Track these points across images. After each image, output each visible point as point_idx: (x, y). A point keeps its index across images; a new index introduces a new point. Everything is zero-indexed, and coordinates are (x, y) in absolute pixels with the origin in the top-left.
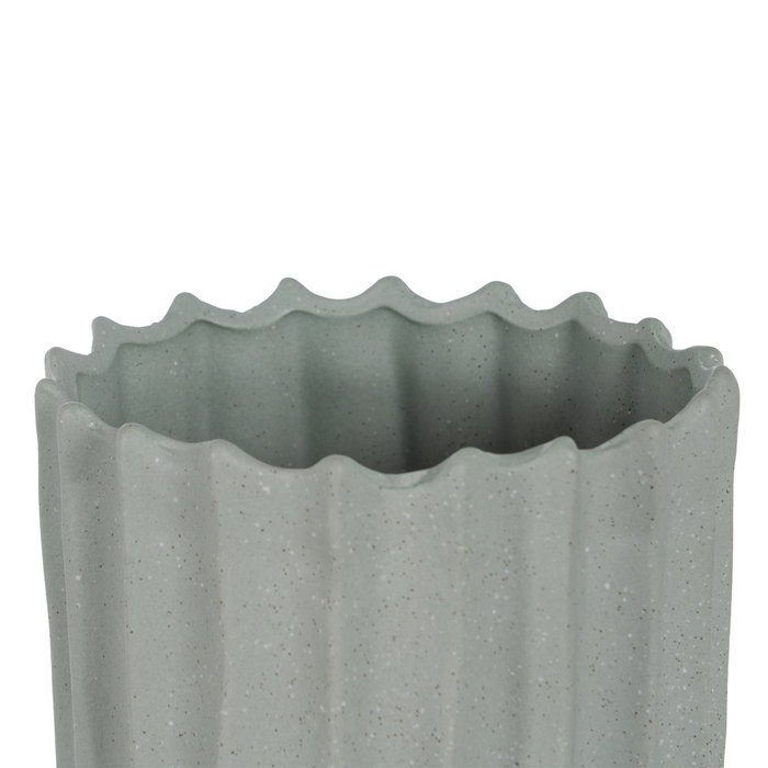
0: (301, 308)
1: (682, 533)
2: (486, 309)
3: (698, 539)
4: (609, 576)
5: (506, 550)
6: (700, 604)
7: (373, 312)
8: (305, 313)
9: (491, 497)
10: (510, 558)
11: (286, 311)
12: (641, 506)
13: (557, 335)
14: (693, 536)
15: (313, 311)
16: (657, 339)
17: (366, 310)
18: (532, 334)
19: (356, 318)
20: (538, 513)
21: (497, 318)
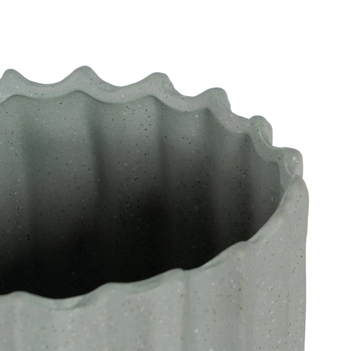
0: (19, 93)
1: (265, 302)
2: (149, 94)
3: (277, 303)
4: (213, 344)
5: (138, 343)
6: (279, 342)
7: (70, 95)
8: (22, 96)
9: (126, 314)
10: (142, 347)
11: (9, 95)
12: (233, 301)
13: (197, 116)
14: (273, 302)
15: (28, 95)
16: (261, 135)
17: (65, 93)
18: (180, 114)
19: (59, 98)
20: (160, 320)
21: (157, 100)
